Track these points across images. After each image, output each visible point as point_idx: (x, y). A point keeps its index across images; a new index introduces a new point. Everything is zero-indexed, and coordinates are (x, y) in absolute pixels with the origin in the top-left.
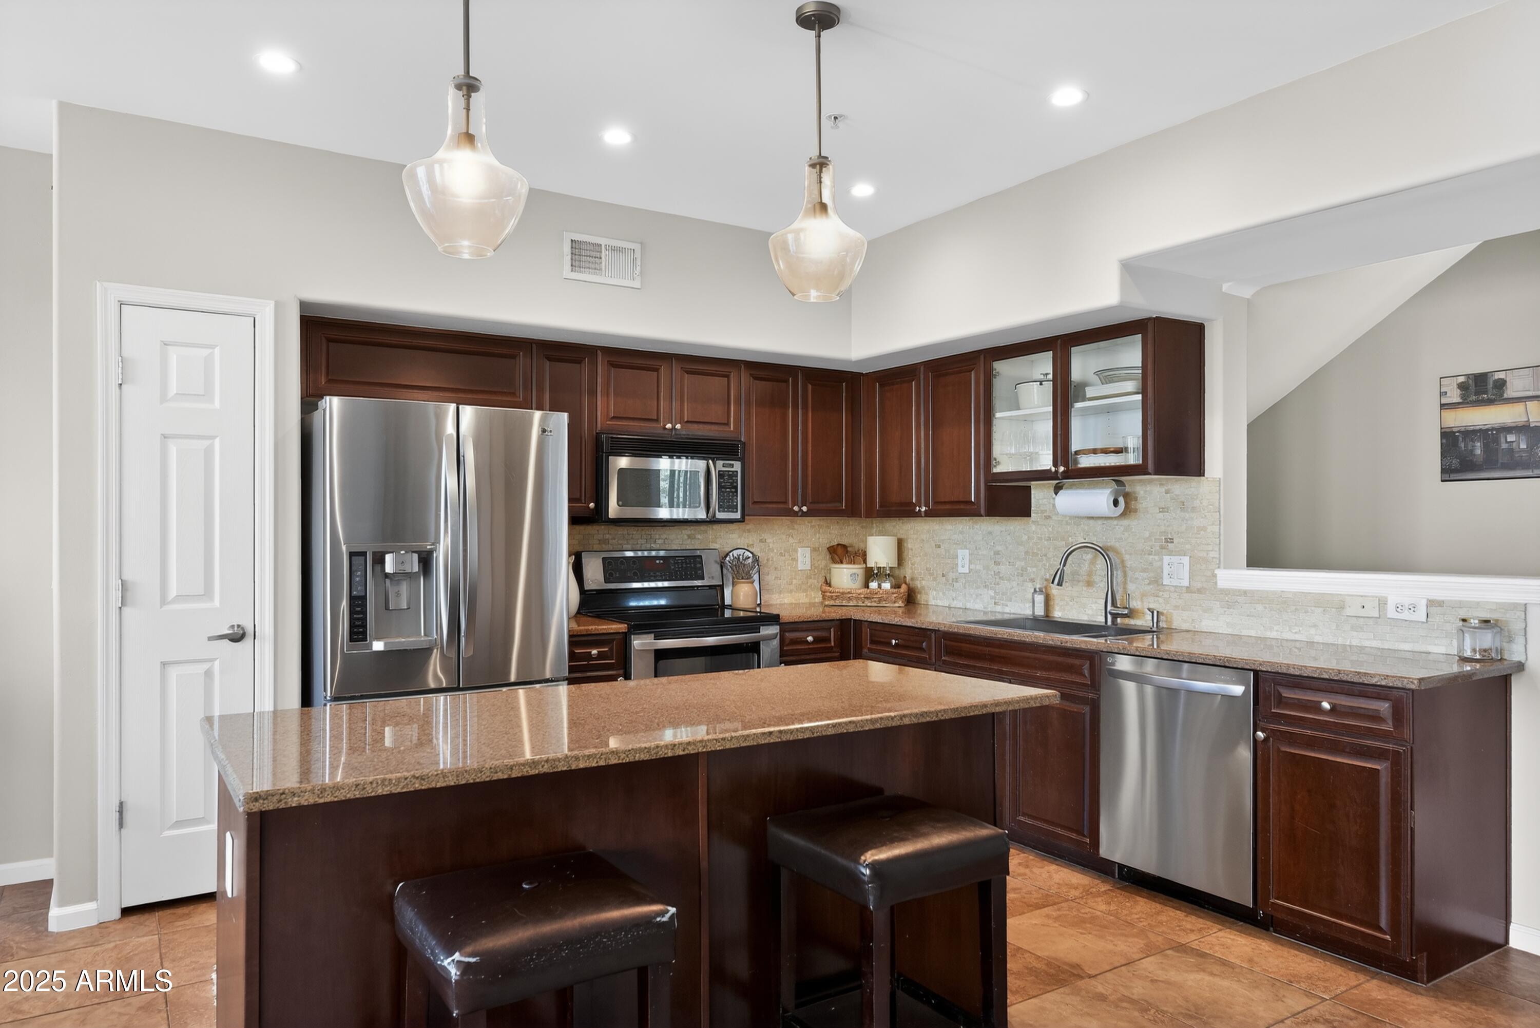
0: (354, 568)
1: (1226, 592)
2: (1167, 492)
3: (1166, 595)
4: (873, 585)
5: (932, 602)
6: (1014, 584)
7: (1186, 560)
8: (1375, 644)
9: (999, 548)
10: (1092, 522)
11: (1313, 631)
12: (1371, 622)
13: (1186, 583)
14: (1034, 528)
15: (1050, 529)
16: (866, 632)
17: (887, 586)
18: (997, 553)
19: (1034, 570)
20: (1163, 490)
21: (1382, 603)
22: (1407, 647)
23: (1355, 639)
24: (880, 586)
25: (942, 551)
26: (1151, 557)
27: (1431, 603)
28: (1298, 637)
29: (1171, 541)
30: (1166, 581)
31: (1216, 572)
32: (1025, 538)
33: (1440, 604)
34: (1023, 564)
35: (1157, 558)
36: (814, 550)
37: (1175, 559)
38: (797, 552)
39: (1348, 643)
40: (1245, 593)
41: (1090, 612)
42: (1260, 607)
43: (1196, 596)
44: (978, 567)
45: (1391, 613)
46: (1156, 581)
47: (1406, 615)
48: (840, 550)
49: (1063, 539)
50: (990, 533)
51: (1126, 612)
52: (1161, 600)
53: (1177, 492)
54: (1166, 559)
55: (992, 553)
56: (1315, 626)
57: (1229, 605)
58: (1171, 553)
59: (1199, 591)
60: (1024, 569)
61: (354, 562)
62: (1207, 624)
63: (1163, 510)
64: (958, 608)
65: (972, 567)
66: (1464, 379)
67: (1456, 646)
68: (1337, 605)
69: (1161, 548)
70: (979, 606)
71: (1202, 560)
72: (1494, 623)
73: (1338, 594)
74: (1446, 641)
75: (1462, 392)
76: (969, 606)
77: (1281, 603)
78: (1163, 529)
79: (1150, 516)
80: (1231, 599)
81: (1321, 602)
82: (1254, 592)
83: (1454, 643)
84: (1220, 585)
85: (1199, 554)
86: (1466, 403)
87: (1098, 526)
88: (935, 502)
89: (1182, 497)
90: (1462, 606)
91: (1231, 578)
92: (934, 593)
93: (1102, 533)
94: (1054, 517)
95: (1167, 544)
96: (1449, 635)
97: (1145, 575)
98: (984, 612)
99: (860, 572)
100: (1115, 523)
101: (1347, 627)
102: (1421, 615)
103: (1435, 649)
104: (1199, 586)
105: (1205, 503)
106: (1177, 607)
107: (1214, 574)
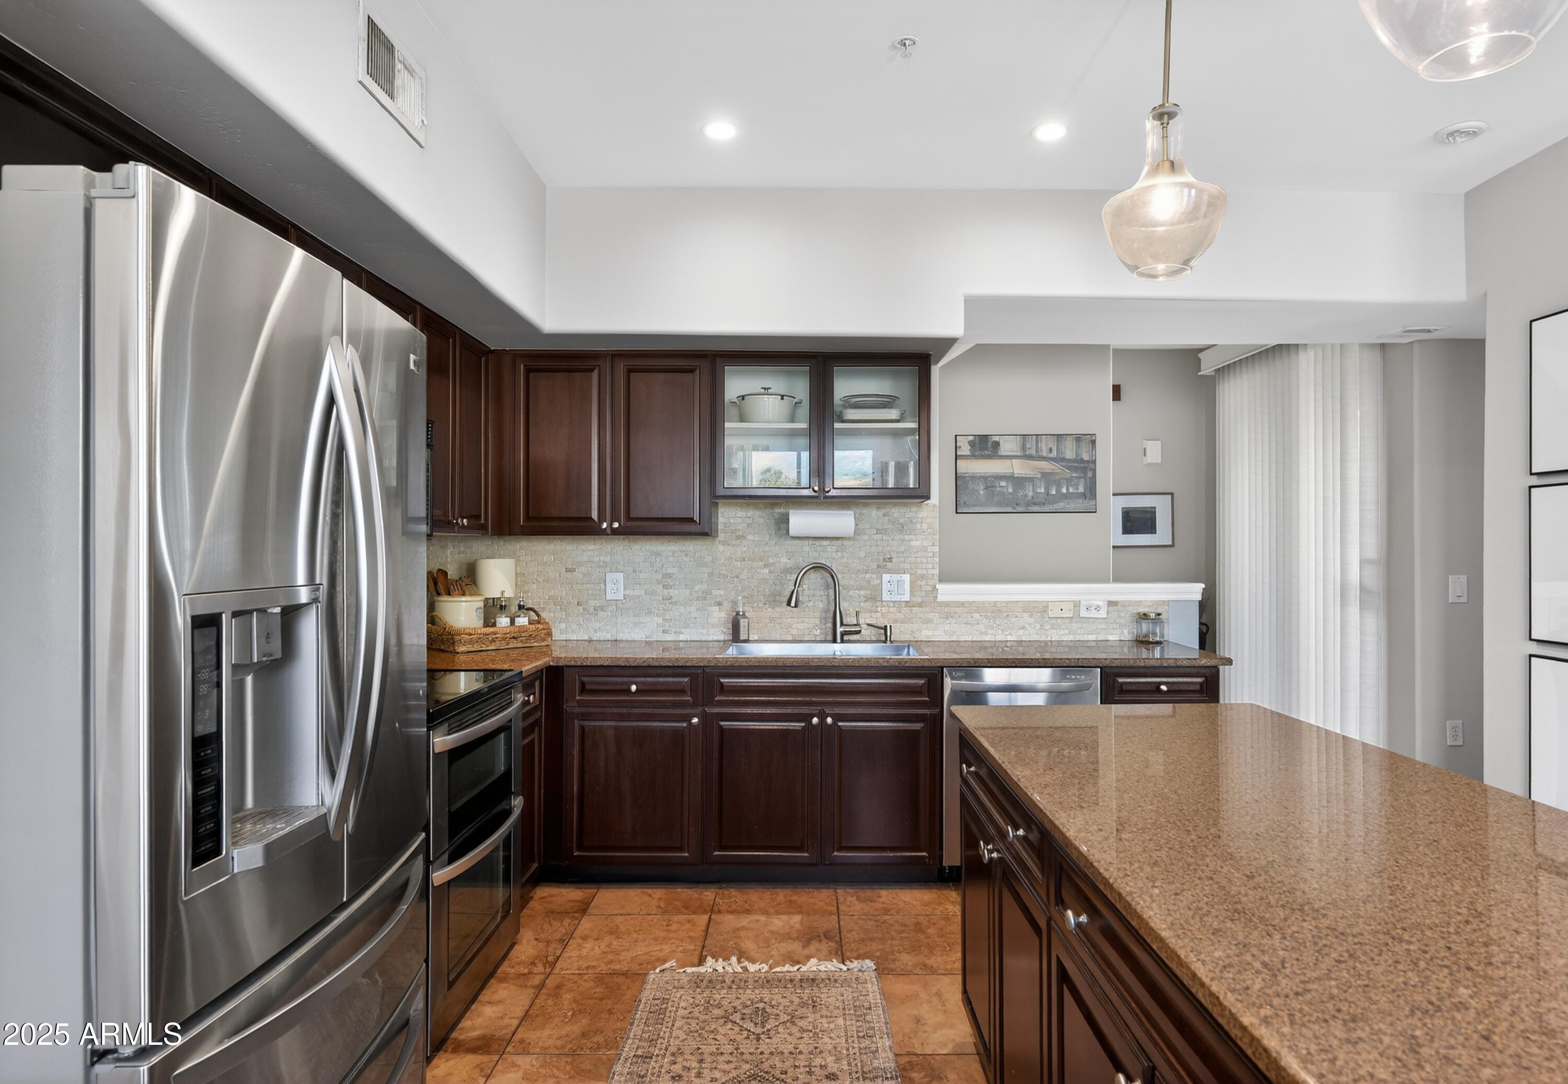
1: (947, 604)
2: (884, 515)
3: (884, 610)
4: (504, 620)
6: (693, 609)
7: (907, 578)
8: (1070, 638)
9: (669, 570)
11: (1021, 632)
12: (1067, 621)
13: (907, 598)
14: (721, 548)
15: (745, 549)
17: (522, 621)
18: (668, 576)
19: (722, 592)
20: (880, 513)
21: (1077, 605)
22: (1092, 637)
23: (1054, 635)
25: (578, 575)
26: (868, 576)
27: (1111, 604)
28: (1009, 638)
29: (890, 559)
30: (886, 597)
31: (938, 586)
32: (709, 558)
33: (1116, 604)
34: (705, 587)
35: (874, 576)
37: (896, 577)
39: (1049, 639)
40: (962, 604)
42: (977, 616)
43: (915, 609)
44: (637, 592)
45: (1084, 613)
46: (875, 597)
47: (1093, 614)
49: (761, 559)
50: (659, 555)
51: (856, 629)
52: (878, 615)
53: (896, 515)
54: (886, 577)
55: (660, 576)
56: (1023, 628)
57: (948, 616)
58: (889, 571)
59: (920, 605)
60: (707, 593)
62: (926, 634)
63: (879, 532)
64: (603, 641)
65: (626, 593)
66: (971, 438)
67: (1126, 634)
68: (1040, 610)
69: (879, 567)
70: (639, 635)
71: (923, 577)
72: (1153, 615)
73: (1042, 602)
74: (1119, 631)
75: (969, 447)
76: (621, 636)
77: (996, 611)
78: (880, 549)
79: (866, 537)
80: (950, 610)
81: (1029, 607)
82: (971, 603)
83: (1126, 632)
84: (940, 598)
85: (919, 572)
86: (973, 456)
87: (806, 546)
88: (629, 518)
89: (902, 521)
90: (1130, 603)
91: (948, 592)
92: (563, 626)
93: (810, 554)
94: (750, 537)
95: (885, 564)
96: (1122, 626)
97: (862, 593)
98: (647, 642)
99: (481, 604)
100: (826, 543)
101: (1048, 627)
102: (1103, 614)
103: (1111, 638)
104: (920, 600)
105: (925, 526)
106: (896, 621)
107: (934, 589)
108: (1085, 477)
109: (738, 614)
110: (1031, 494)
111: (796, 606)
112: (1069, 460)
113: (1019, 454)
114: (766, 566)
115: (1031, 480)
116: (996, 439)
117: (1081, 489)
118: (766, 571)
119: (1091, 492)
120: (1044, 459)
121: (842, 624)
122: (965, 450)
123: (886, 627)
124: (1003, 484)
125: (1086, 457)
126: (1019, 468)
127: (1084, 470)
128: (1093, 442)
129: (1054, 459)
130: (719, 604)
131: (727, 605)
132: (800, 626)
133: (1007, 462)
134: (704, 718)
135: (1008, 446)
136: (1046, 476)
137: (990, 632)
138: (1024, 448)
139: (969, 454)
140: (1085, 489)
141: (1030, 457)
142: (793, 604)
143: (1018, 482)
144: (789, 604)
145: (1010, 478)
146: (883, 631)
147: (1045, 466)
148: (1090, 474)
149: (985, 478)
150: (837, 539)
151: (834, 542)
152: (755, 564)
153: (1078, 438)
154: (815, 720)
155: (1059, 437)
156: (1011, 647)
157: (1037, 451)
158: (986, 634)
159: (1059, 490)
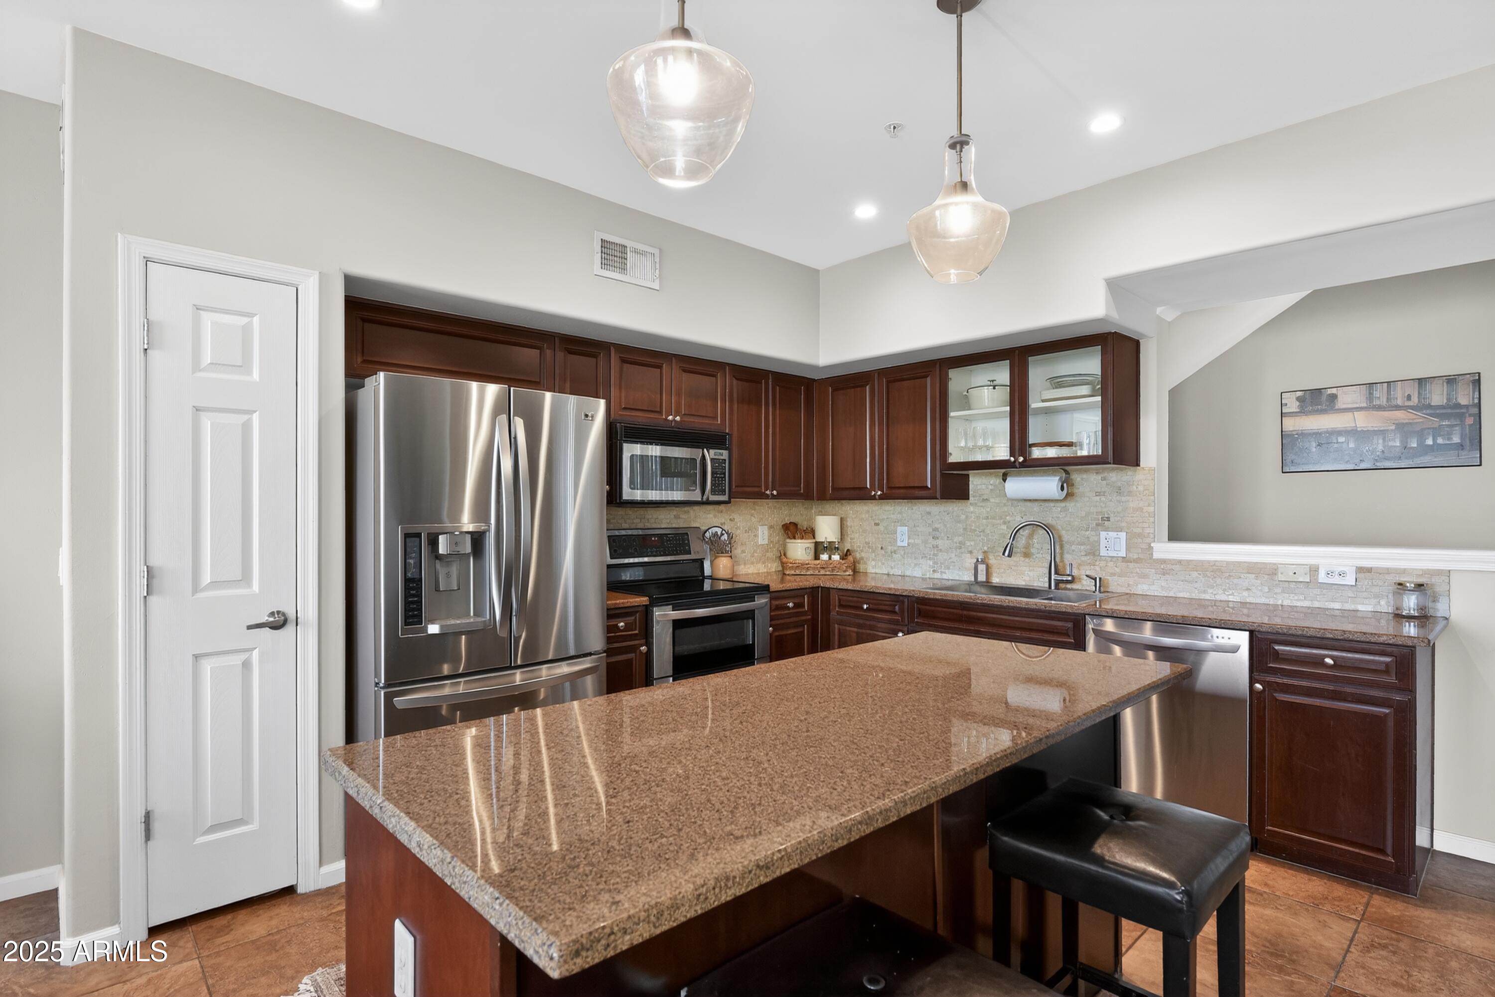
0: (408, 550)
1: (1164, 561)
2: (1104, 479)
3: (1103, 564)
4: (824, 557)
5: (871, 570)
6: (953, 555)
7: (1123, 535)
8: (1307, 604)
9: (937, 526)
10: (1029, 504)
11: (1245, 594)
12: (1302, 586)
13: (1123, 554)
14: (972, 509)
15: (989, 509)
16: (835, 598)
17: (836, 557)
18: (936, 530)
19: (972, 543)
20: (1100, 477)
21: (1314, 570)
22: (1337, 606)
23: (1287, 600)
24: (830, 558)
25: (881, 527)
26: (1088, 533)
27: (1360, 570)
28: (1231, 598)
29: (1108, 519)
30: (1103, 552)
31: (1153, 545)
32: (963, 517)
33: (1369, 570)
34: (961, 538)
35: (1093, 533)
36: (771, 527)
37: (1112, 534)
38: (757, 529)
39: (1280, 602)
40: (1180, 562)
41: (1027, 578)
42: (1195, 574)
43: (1131, 565)
44: (916, 541)
45: (1322, 578)
46: (1094, 552)
47: (1337, 580)
48: (792, 528)
49: (1001, 518)
50: (929, 513)
51: (1070, 578)
52: (1097, 568)
53: (1114, 479)
54: (1103, 534)
55: (930, 530)
56: (1248, 589)
57: (1165, 572)
58: (1107, 529)
59: (1137, 561)
61: (409, 544)
62: (1142, 588)
63: (1098, 494)
65: (910, 541)
66: (1299, 394)
67: (1386, 606)
68: (1270, 572)
69: (1098, 525)
70: (918, 573)
71: (1140, 535)
72: (1414, 586)
73: (1270, 563)
74: (1374, 601)
75: (1298, 403)
76: (907, 573)
77: (1214, 570)
78: (1100, 510)
79: (1086, 499)
80: (1166, 567)
81: (1254, 569)
82: (1189, 562)
83: (1383, 602)
84: (1157, 556)
85: (1135, 530)
86: (1304, 412)
87: (1036, 507)
88: (889, 488)
89: (1120, 484)
90: (1388, 571)
91: (1167, 550)
92: (873, 563)
93: (1036, 514)
94: (992, 500)
95: (1104, 522)
96: (1377, 596)
97: (1082, 547)
98: (923, 579)
99: (812, 546)
100: (1052, 504)
101: (1279, 590)
102: (1350, 580)
103: (1362, 608)
104: (1136, 556)
105: (1141, 488)
106: (1113, 574)
107: (1150, 547)
108: (1464, 425)
109: (978, 560)
110: (1380, 447)
111: (1010, 556)
112: (1441, 408)
113: (1365, 405)
114: (1004, 523)
115: (1382, 433)
116: (1334, 391)
117: (1458, 439)
119: (1473, 441)
120: (1398, 408)
121: (1056, 574)
122: (1293, 406)
123: (1096, 578)
124: (1341, 439)
125: (1464, 400)
126: (1363, 421)
127: (1463, 416)
128: (1477, 383)
129: (1413, 408)
132: (1031, 574)
133: (1348, 416)
135: (1349, 398)
136: (1400, 427)
137: (1210, 591)
138: (1370, 398)
139: (1298, 410)
140: (1464, 438)
141: (1380, 408)
142: (1007, 554)
143: (1363, 436)
145: (1352, 432)
146: (1100, 585)
147: (1400, 415)
148: (1472, 421)
149: (1317, 434)
153: (1452, 380)
155: (1423, 381)
156: (1233, 608)
157: (1388, 399)
158: (1205, 592)
159: (1422, 442)
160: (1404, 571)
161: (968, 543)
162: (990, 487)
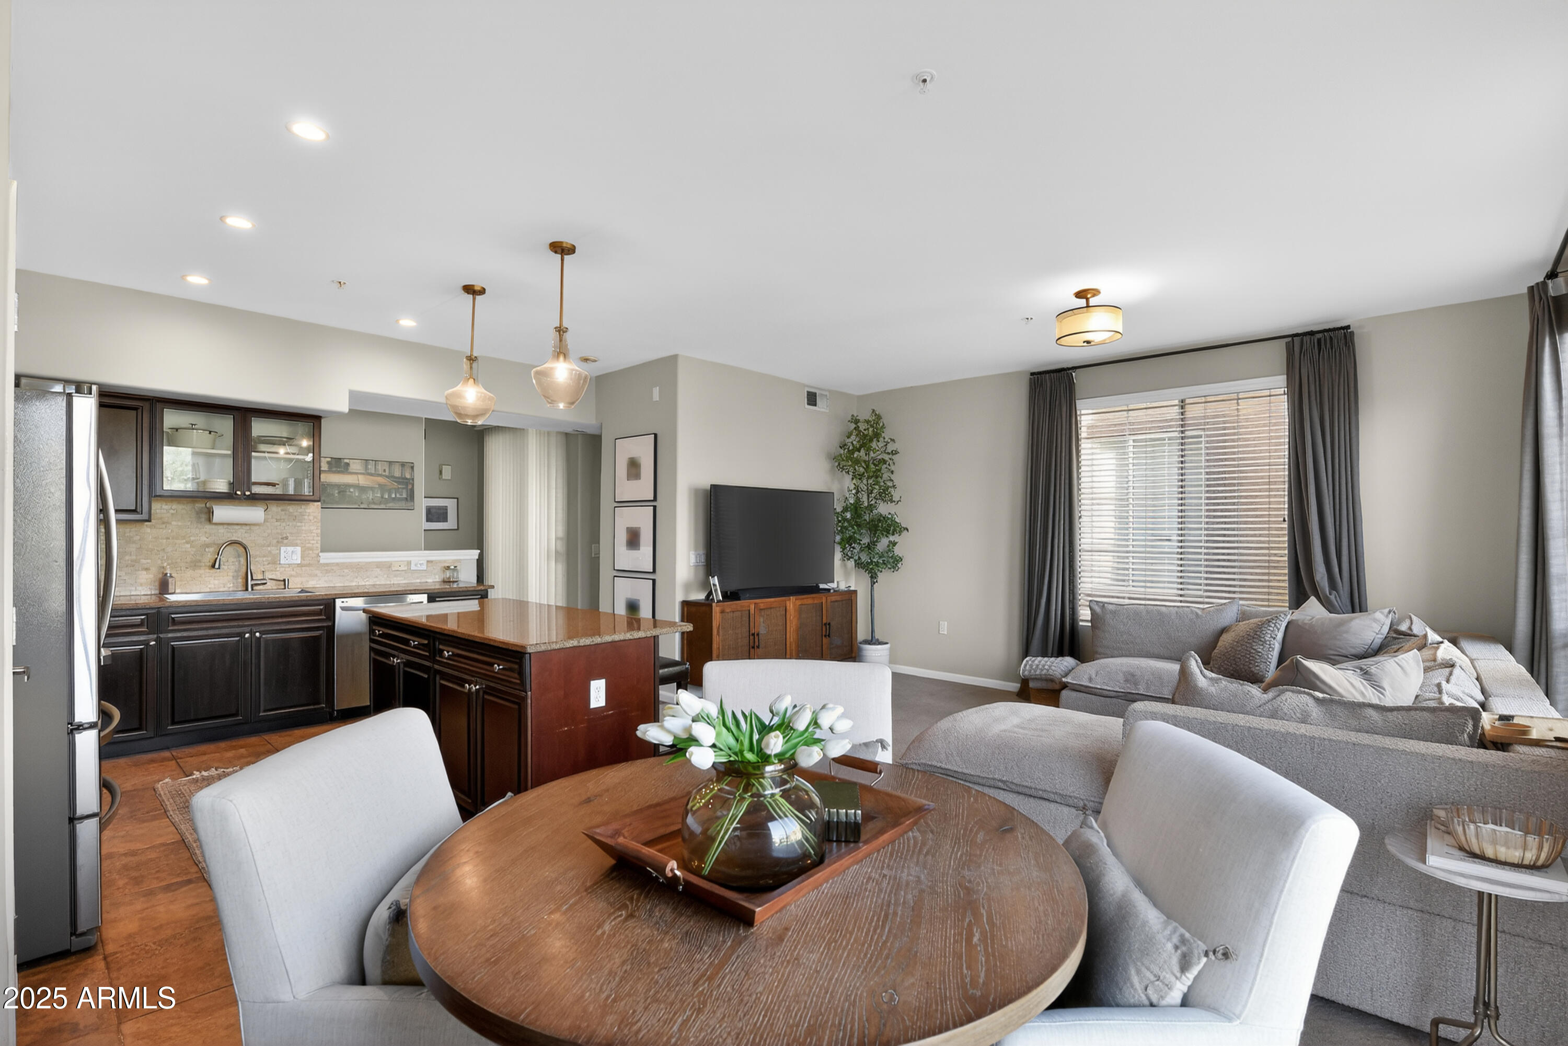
1: (327, 565)
2: (282, 510)
3: (282, 569)
7: (299, 549)
8: (404, 582)
11: (375, 580)
12: (403, 572)
13: (298, 561)
15: (171, 531)
20: (280, 509)
21: (409, 563)
22: (418, 581)
23: (395, 581)
26: (269, 548)
27: (428, 561)
28: (367, 583)
29: (287, 538)
30: (283, 561)
31: (320, 554)
33: (431, 562)
35: (274, 548)
37: (290, 549)
39: (392, 583)
40: (337, 564)
42: (346, 571)
43: (305, 568)
45: (413, 567)
46: (275, 561)
47: (419, 568)
49: (184, 538)
51: (265, 582)
52: (279, 573)
53: (291, 510)
54: (283, 549)
56: (376, 577)
57: (328, 571)
58: (286, 545)
59: (309, 565)
62: (312, 583)
63: (281, 520)
66: (329, 459)
68: (388, 566)
69: (278, 542)
71: (310, 548)
72: (452, 567)
73: (388, 562)
74: (433, 577)
77: (358, 568)
78: (279, 531)
79: (272, 524)
80: (328, 569)
81: (379, 565)
82: (343, 564)
83: (437, 577)
84: (322, 561)
85: (307, 545)
86: (330, 471)
87: (222, 530)
89: (295, 514)
90: (440, 562)
91: (326, 558)
93: (225, 535)
94: (173, 523)
95: (283, 540)
96: (434, 574)
97: (264, 559)
100: (240, 527)
101: (391, 576)
102: (424, 568)
103: (430, 581)
104: (308, 563)
105: (311, 518)
106: (291, 576)
107: (318, 555)
108: (406, 488)
109: (165, 575)
110: (371, 497)
111: (219, 568)
112: (398, 478)
113: (363, 471)
114: (187, 543)
115: (372, 489)
116: (347, 461)
117: (404, 496)
118: (188, 546)
119: (411, 497)
120: (380, 475)
121: (252, 579)
123: (284, 580)
124: (352, 490)
125: (408, 476)
126: (362, 480)
127: (407, 484)
128: (412, 468)
129: (387, 477)
130: (147, 569)
131: (154, 570)
132: (216, 582)
133: (355, 477)
134: (158, 640)
135: (355, 466)
136: (381, 486)
137: (356, 580)
138: (366, 468)
140: (407, 495)
141: (371, 475)
142: (217, 566)
143: (362, 489)
144: (213, 566)
145: (357, 486)
146: (283, 583)
147: (381, 480)
148: (410, 487)
149: (338, 486)
150: (246, 525)
151: (244, 527)
152: (178, 541)
153: (403, 465)
154: (247, 635)
155: (391, 463)
157: (375, 471)
158: (352, 581)
159: (390, 495)
160: (445, 561)
161: (144, 561)
162: (172, 511)
